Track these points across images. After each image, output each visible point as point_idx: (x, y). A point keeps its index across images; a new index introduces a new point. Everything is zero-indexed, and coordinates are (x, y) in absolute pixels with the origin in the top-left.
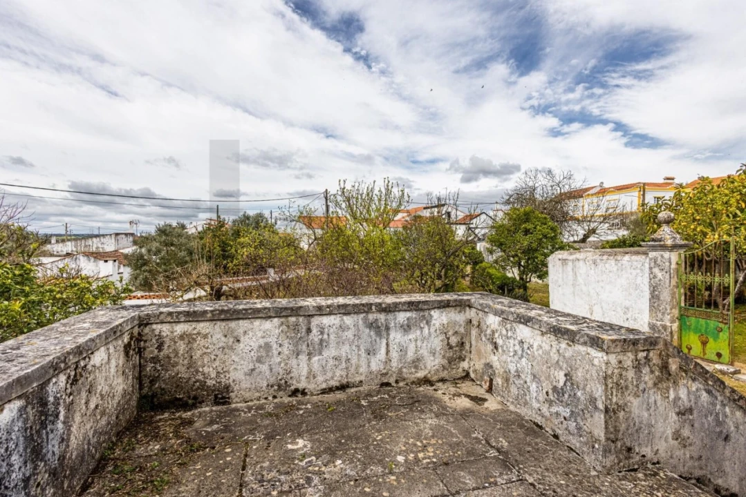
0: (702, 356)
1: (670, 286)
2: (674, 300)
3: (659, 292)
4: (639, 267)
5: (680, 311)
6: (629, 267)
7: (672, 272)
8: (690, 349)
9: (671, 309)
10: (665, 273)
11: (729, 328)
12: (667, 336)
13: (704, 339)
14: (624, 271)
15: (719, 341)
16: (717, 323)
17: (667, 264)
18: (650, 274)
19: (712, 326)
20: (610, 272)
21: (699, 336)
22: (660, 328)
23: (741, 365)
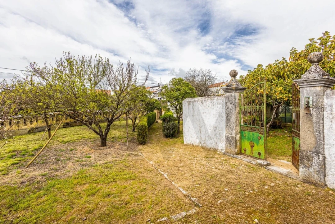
0: (251, 155)
1: (235, 113)
2: (238, 121)
3: (230, 117)
4: (221, 102)
5: (241, 128)
6: (217, 104)
7: (236, 104)
8: (245, 151)
9: (236, 127)
10: (232, 105)
11: (264, 136)
12: (234, 143)
13: (252, 144)
14: (214, 106)
15: (260, 145)
16: (258, 134)
17: (234, 99)
18: (226, 106)
19: (256, 136)
20: (208, 107)
21: (250, 143)
22: (231, 138)
23: (272, 159)
